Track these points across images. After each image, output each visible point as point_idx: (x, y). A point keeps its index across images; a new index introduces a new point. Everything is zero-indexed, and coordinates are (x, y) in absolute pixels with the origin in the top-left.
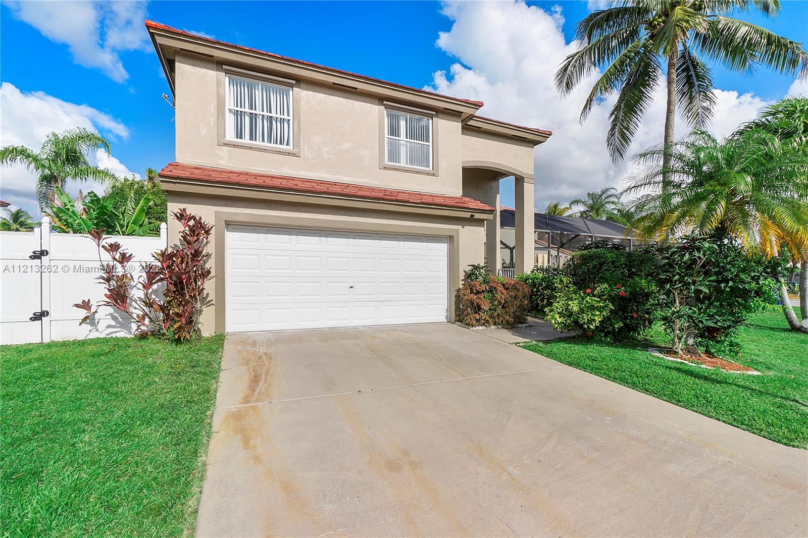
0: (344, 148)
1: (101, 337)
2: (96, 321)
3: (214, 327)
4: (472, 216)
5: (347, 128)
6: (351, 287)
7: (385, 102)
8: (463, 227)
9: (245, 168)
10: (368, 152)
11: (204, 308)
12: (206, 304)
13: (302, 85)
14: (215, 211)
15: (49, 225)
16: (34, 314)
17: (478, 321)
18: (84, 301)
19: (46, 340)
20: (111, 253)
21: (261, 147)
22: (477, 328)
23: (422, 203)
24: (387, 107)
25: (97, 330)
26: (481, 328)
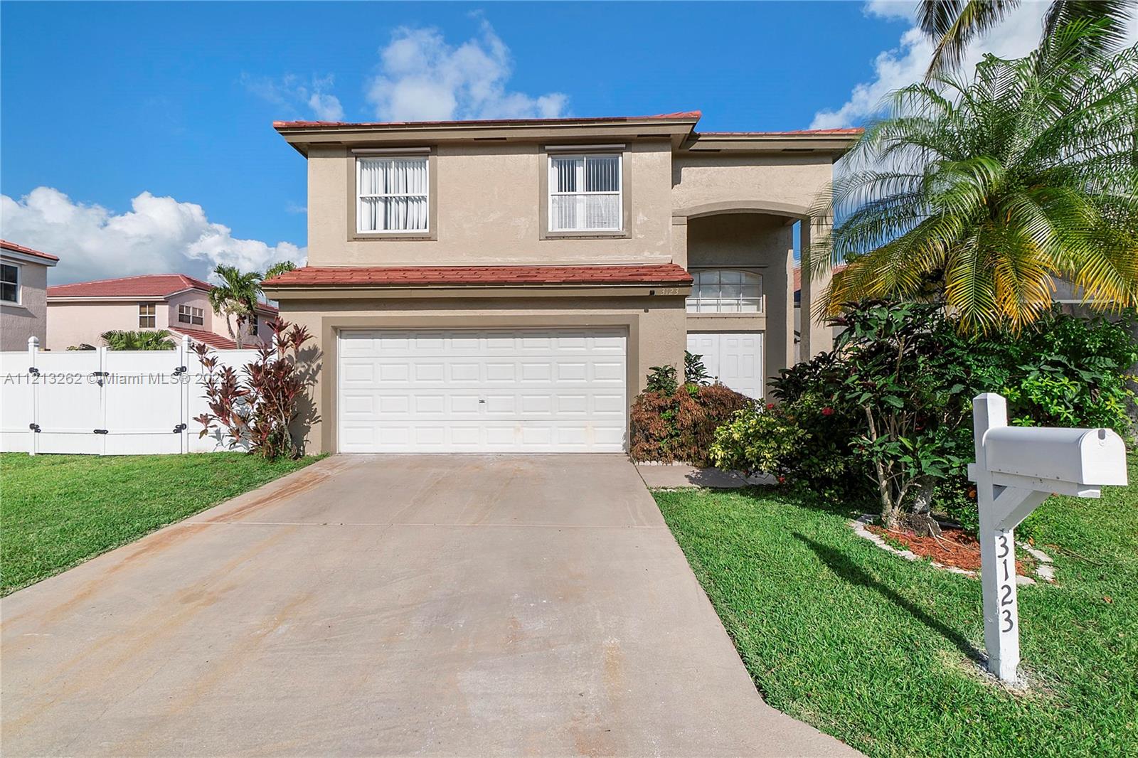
0: (491, 220)
1: (225, 451)
2: (222, 435)
3: (320, 446)
4: (652, 293)
5: (496, 193)
6: (482, 402)
7: (547, 147)
8: (646, 311)
9: (375, 264)
10: (523, 219)
11: (312, 425)
12: (314, 420)
13: (439, 151)
14: (323, 317)
15: (187, 342)
16: (176, 427)
17: (649, 452)
18: (201, 415)
19: (185, 452)
20: (210, 367)
21: (392, 236)
22: (647, 463)
23: (564, 282)
24: (550, 153)
25: (222, 445)
26: (654, 463)
